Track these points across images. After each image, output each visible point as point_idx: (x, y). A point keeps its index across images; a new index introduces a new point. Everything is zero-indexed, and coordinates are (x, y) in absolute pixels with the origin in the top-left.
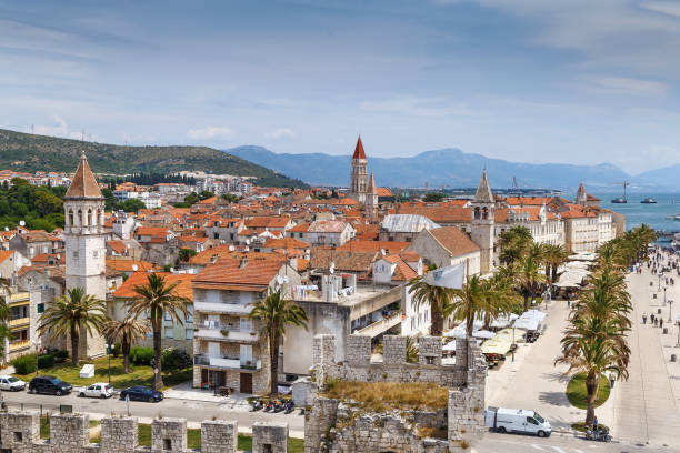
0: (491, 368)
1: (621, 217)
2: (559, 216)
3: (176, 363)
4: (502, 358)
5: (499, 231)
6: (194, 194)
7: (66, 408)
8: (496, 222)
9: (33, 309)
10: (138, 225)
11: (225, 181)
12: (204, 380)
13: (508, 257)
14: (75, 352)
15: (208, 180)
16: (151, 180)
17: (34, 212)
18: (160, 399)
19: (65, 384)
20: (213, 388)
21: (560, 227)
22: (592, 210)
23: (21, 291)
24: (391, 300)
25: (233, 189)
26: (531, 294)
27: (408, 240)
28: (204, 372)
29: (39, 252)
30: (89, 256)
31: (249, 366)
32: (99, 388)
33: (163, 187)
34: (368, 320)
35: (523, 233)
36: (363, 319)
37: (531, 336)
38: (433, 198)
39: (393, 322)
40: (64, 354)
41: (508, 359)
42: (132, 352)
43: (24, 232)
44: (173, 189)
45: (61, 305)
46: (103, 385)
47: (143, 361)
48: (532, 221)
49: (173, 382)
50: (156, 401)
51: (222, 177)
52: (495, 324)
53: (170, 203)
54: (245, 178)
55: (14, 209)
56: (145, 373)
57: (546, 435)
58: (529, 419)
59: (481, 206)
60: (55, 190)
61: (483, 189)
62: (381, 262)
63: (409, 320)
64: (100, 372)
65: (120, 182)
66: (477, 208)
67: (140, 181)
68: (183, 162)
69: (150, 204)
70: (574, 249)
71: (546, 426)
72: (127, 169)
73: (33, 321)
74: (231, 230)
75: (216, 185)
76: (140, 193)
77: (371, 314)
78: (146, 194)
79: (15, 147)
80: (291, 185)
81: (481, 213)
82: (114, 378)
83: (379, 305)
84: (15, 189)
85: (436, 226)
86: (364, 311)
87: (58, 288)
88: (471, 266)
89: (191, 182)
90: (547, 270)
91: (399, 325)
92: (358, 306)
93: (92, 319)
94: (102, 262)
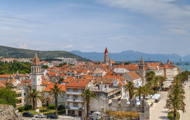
1: (180, 68)
2: (162, 68)
3: (61, 108)
5: (146, 72)
6: (61, 64)
8: (145, 70)
10: (48, 72)
11: (69, 60)
12: (69, 113)
13: (149, 79)
14: (34, 106)
15: (65, 60)
16: (49, 60)
17: (20, 69)
18: (57, 118)
19: (32, 114)
20: (71, 115)
21: (163, 71)
22: (172, 66)
23: (19, 90)
24: (118, 91)
25: (72, 62)
26: (156, 90)
27: (121, 75)
28: (69, 111)
29: (22, 80)
30: (37, 80)
31: (81, 109)
32: (41, 115)
33: (53, 62)
35: (153, 73)
36: (111, 96)
37: (157, 101)
38: (127, 64)
40: (31, 106)
41: (151, 107)
42: (49, 106)
43: (18, 74)
44: (56, 62)
45: (30, 93)
46: (42, 114)
47: (52, 108)
48: (155, 70)
49: (61, 113)
50: (56, 118)
51: (68, 59)
53: (55, 66)
54: (75, 59)
55: (14, 68)
56: (53, 111)
60: (25, 63)
61: (141, 61)
62: (115, 81)
63: (123, 96)
64: (41, 111)
65: (41, 61)
67: (47, 60)
68: (58, 55)
69: (50, 66)
70: (167, 77)
72: (43, 57)
73: (23, 98)
74: (73, 73)
75: (67, 61)
76: (47, 63)
77: (113, 95)
78: (48, 64)
79: (13, 52)
80: (87, 61)
81: (141, 67)
82: (45, 113)
83: (115, 92)
84: (14, 63)
85: (129, 71)
86: (111, 94)
87: (29, 89)
88: (139, 83)
89: (60, 60)
90: (160, 83)
91: (120, 98)
92: (110, 93)
93: (39, 97)
94: (41, 82)
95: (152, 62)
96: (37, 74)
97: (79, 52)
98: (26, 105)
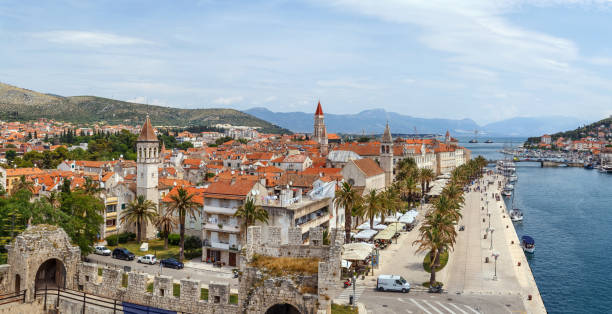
0: (382, 248)
1: (468, 152)
2: (433, 151)
3: (193, 244)
4: (390, 242)
5: (397, 160)
6: (222, 138)
7: (127, 268)
8: (395, 155)
9: (119, 208)
10: (185, 157)
11: (241, 130)
12: (208, 257)
13: (401, 177)
14: (139, 234)
15: (232, 129)
16: (198, 130)
18: (182, 268)
19: (131, 254)
20: (213, 262)
21: (434, 158)
22: (452, 148)
23: (114, 196)
24: (322, 206)
25: (247, 135)
26: (413, 200)
27: (343, 166)
28: (208, 251)
29: (128, 173)
30: (149, 176)
31: (233, 248)
32: (149, 258)
33: (206, 134)
34: (307, 219)
35: (411, 162)
36: (304, 217)
37: (408, 227)
38: (364, 140)
39: (323, 220)
40: (133, 236)
41: (393, 241)
42: (170, 236)
43: (122, 161)
44: (211, 135)
45: (133, 205)
46: (151, 256)
47: (175, 243)
48: (417, 154)
49: (190, 257)
50: (179, 268)
51: (240, 127)
52: (387, 220)
53: (207, 144)
54: (254, 128)
56: (177, 250)
57: (407, 291)
58: (397, 281)
59: (385, 145)
61: (386, 134)
62: (319, 181)
63: (334, 218)
64: (152, 248)
65: (181, 131)
66: (383, 147)
67: (192, 130)
68: (218, 118)
69: (196, 144)
70: (442, 171)
71: (407, 285)
72: (186, 123)
73: (118, 213)
74: (238, 161)
75: (236, 133)
76: (191, 138)
77: (309, 215)
78: (194, 139)
79: (126, 111)
80: (281, 132)
81: (385, 149)
82: (158, 252)
83: (313, 209)
85: (360, 158)
86: (304, 213)
87: (133, 195)
88: (377, 183)
89: (222, 131)
90: (423, 185)
91: (328, 222)
92: (300, 210)
93: (149, 215)
94: (156, 180)
95: (422, 136)
96: (148, 161)
97: (266, 112)
98: (126, 233)
